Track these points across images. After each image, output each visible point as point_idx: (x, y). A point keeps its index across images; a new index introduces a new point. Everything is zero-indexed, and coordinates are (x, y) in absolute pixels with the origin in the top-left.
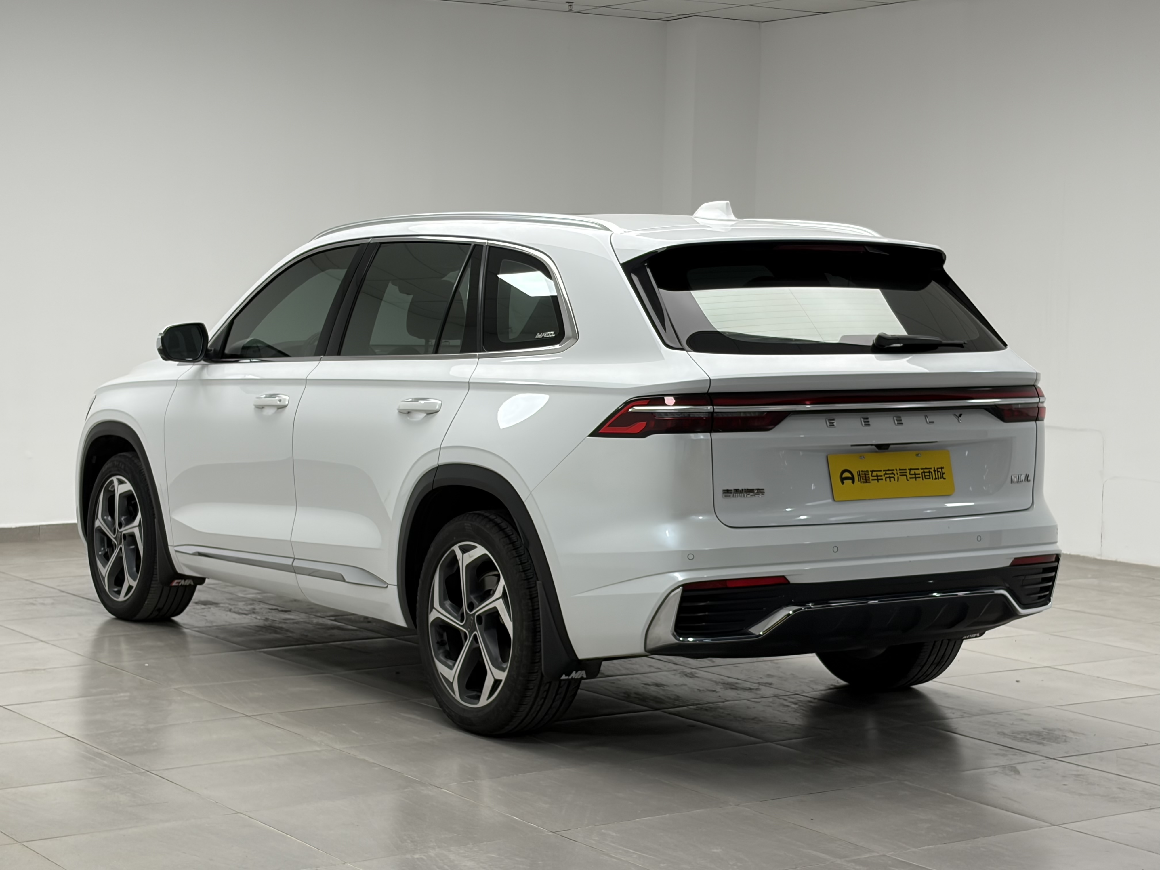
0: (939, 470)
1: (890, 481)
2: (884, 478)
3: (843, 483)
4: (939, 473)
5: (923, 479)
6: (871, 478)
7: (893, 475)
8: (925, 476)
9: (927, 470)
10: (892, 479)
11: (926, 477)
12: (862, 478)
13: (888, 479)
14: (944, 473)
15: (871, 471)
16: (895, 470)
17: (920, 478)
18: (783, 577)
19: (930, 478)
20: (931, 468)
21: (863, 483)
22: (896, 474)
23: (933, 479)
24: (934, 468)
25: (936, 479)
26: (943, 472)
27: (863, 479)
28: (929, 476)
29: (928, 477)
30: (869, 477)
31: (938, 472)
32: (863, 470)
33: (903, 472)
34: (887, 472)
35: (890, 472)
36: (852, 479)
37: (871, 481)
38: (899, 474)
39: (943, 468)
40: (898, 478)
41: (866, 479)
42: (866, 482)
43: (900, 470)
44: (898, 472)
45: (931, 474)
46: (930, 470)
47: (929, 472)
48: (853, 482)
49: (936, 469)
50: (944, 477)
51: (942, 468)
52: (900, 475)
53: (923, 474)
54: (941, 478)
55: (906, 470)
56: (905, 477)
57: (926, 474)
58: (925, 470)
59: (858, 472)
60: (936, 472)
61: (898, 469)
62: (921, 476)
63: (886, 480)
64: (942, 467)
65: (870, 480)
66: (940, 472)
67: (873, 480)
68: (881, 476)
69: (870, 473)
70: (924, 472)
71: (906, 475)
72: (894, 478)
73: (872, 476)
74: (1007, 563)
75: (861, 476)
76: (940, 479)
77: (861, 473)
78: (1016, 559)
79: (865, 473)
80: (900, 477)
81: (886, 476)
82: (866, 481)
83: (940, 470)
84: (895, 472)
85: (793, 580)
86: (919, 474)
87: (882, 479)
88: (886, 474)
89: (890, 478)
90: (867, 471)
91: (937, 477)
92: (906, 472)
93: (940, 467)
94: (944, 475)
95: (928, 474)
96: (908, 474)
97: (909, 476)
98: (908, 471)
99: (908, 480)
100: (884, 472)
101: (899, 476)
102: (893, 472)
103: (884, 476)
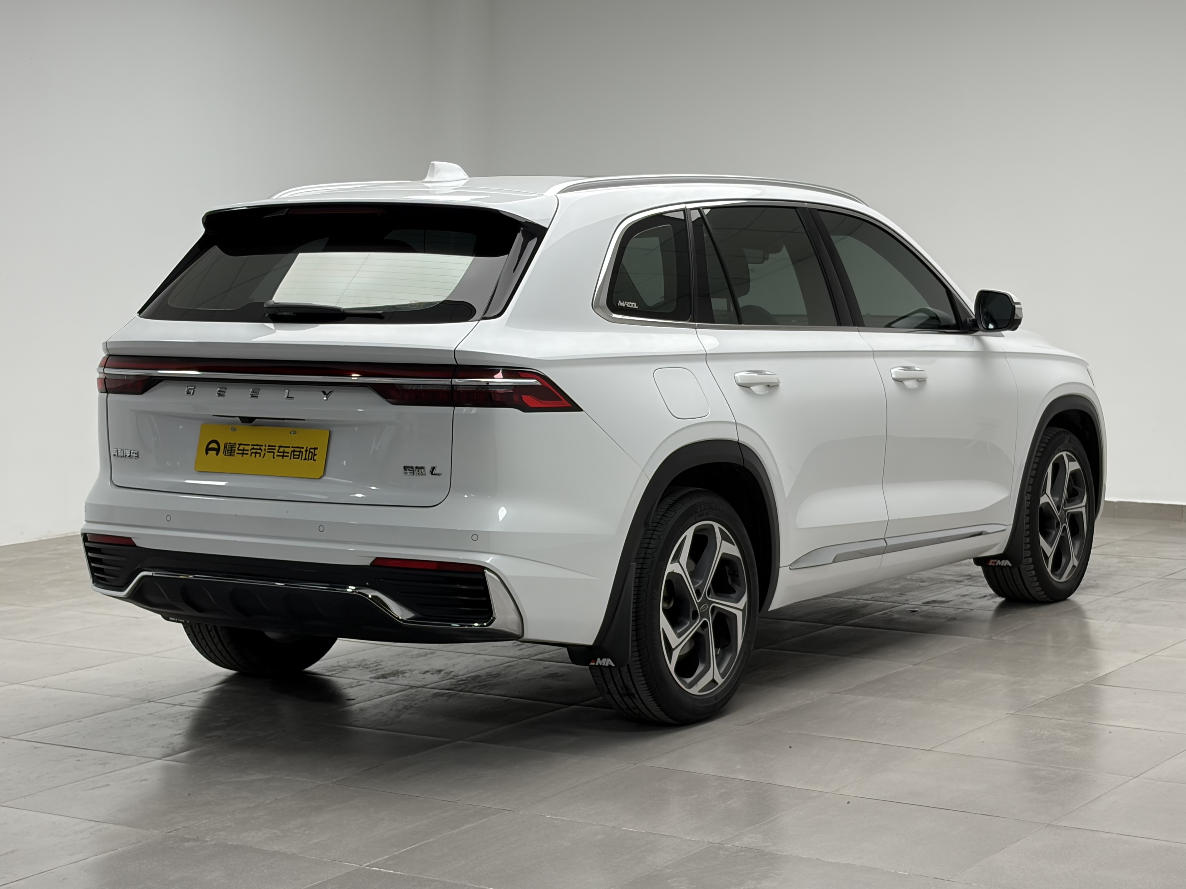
0: (311, 450)
1: (255, 457)
2: (249, 452)
3: (207, 453)
4: (311, 454)
5: (290, 459)
6: (237, 451)
7: (259, 451)
8: (294, 455)
9: (298, 450)
10: (258, 455)
11: (295, 457)
12: (228, 450)
13: (253, 455)
14: (316, 455)
15: (239, 444)
16: (264, 446)
17: (288, 456)
18: (130, 538)
19: (298, 458)
20: (303, 448)
21: (227, 456)
22: (263, 450)
23: (301, 459)
24: (307, 448)
25: (305, 459)
26: (316, 453)
27: (228, 452)
28: (299, 455)
29: (297, 457)
30: (235, 451)
31: (310, 452)
32: (231, 443)
33: (271, 449)
34: (255, 447)
35: (258, 447)
36: (218, 451)
37: (236, 455)
38: (267, 450)
39: (317, 449)
40: (265, 454)
41: (231, 452)
42: (231, 456)
43: (269, 446)
44: (267, 447)
45: (301, 453)
46: (302, 450)
47: (300, 451)
48: (217, 454)
49: (308, 449)
50: (315, 458)
51: (315, 449)
52: (268, 452)
53: (293, 453)
54: (311, 459)
55: (275, 446)
56: (272, 454)
57: (296, 453)
58: (296, 449)
59: (225, 444)
60: (308, 452)
61: (267, 446)
62: (289, 455)
63: (251, 455)
64: (316, 447)
65: (236, 453)
66: (312, 452)
67: (238, 453)
68: (248, 450)
69: (237, 446)
70: (294, 451)
71: (274, 452)
72: (260, 453)
73: (238, 450)
74: (367, 562)
75: (227, 448)
76: (310, 461)
77: (229, 446)
78: (377, 559)
79: (232, 446)
80: (267, 454)
81: (253, 451)
82: (231, 454)
83: (313, 451)
84: (263, 448)
85: (139, 543)
86: (288, 453)
87: (247, 454)
88: (253, 449)
89: (256, 453)
90: (235, 444)
91: (307, 457)
92: (274, 449)
93: (313, 447)
94: (315, 457)
95: (298, 453)
96: (276, 451)
97: (276, 453)
98: (277, 448)
99: (274, 458)
100: (252, 447)
101: (266, 452)
102: (262, 447)
103: (251, 451)
